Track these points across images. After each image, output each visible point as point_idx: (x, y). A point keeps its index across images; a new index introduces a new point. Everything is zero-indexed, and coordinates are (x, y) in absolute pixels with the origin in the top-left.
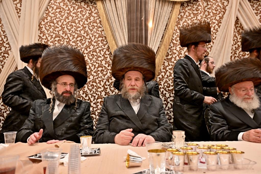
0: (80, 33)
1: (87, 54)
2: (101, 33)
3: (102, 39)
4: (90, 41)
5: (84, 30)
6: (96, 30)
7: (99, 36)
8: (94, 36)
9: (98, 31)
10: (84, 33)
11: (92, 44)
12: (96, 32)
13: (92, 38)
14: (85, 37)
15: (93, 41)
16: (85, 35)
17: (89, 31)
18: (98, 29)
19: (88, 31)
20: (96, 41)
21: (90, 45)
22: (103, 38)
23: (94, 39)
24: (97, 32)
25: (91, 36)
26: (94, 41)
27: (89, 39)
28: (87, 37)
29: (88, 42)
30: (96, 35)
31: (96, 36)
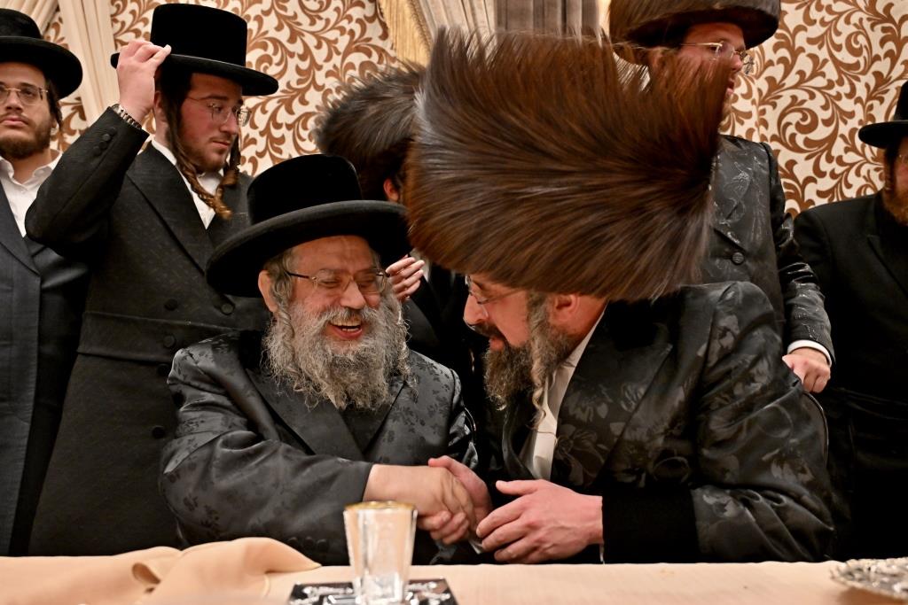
0: (260, 27)
1: (289, 127)
2: (364, 30)
3: (364, 58)
4: (304, 65)
5: (277, 14)
6: (336, 14)
7: (351, 43)
8: (329, 42)
9: (350, 18)
10: (279, 28)
11: (314, 82)
12: (337, 22)
13: (314, 51)
14: (282, 46)
15: (320, 68)
16: (284, 35)
17: (303, 19)
18: (348, 9)
19: (299, 20)
20: (335, 66)
21: (307, 89)
22: (369, 55)
23: (328, 59)
24: (344, 23)
25: (311, 41)
26: (328, 67)
27: (302, 58)
28: (291, 47)
29: (298, 70)
30: (336, 41)
31: (337, 46)
